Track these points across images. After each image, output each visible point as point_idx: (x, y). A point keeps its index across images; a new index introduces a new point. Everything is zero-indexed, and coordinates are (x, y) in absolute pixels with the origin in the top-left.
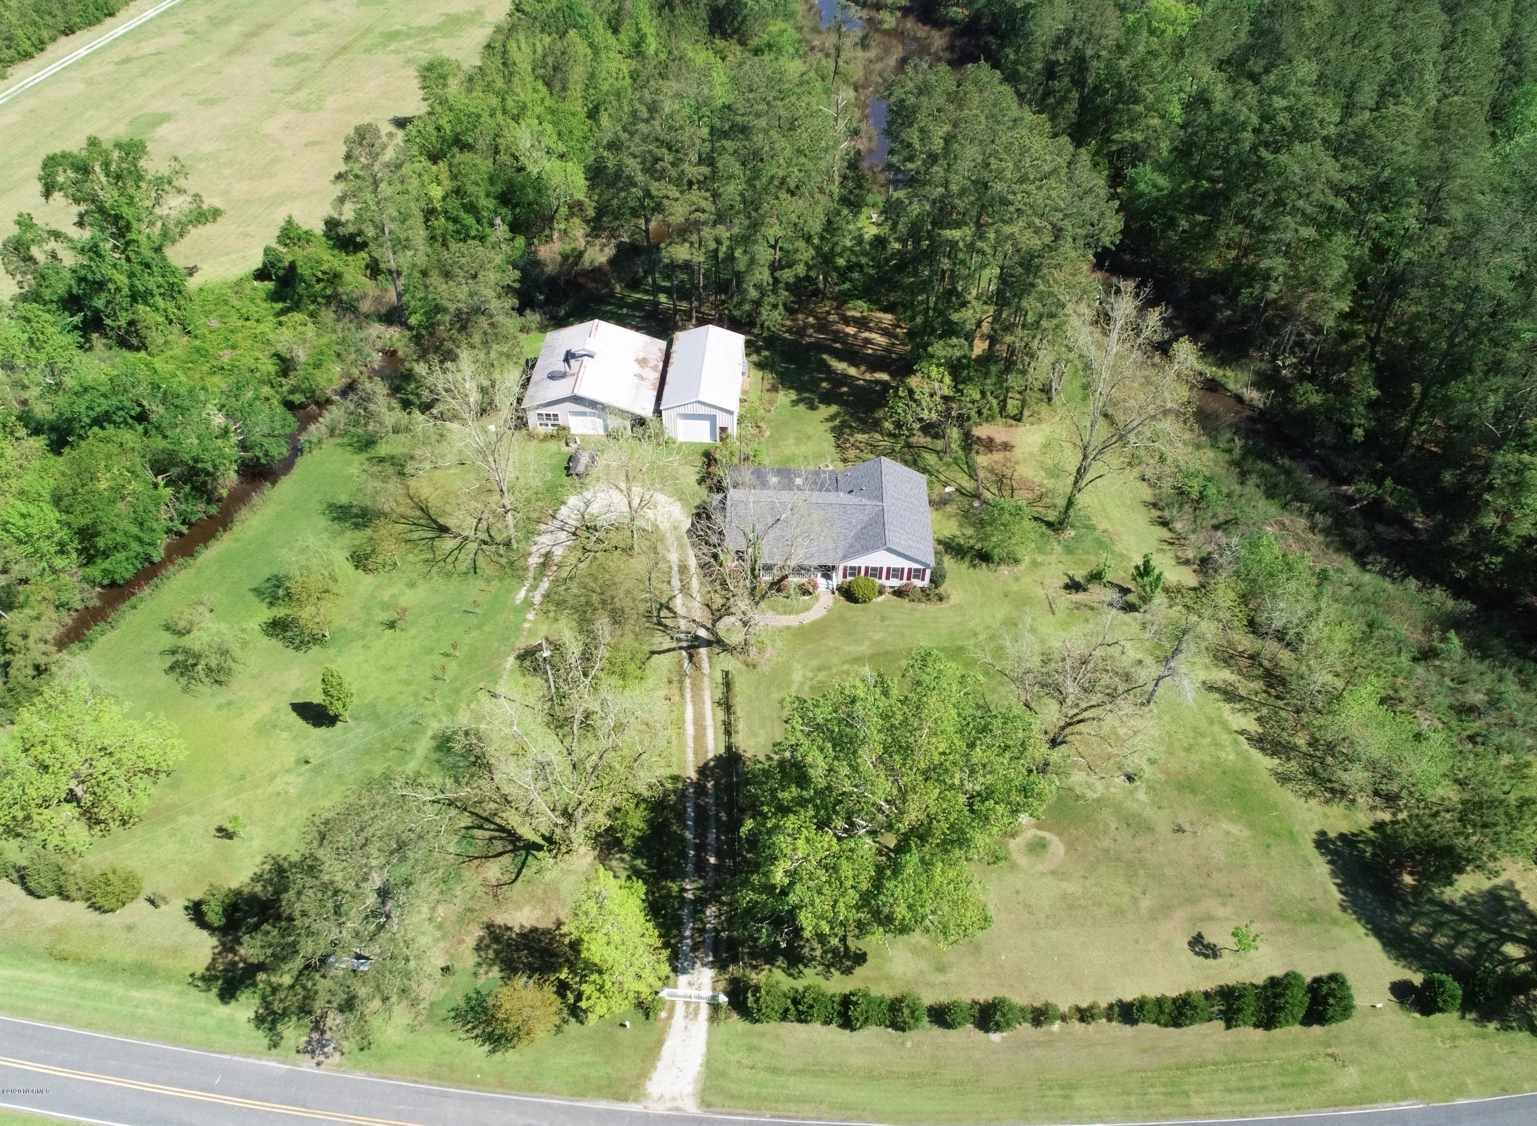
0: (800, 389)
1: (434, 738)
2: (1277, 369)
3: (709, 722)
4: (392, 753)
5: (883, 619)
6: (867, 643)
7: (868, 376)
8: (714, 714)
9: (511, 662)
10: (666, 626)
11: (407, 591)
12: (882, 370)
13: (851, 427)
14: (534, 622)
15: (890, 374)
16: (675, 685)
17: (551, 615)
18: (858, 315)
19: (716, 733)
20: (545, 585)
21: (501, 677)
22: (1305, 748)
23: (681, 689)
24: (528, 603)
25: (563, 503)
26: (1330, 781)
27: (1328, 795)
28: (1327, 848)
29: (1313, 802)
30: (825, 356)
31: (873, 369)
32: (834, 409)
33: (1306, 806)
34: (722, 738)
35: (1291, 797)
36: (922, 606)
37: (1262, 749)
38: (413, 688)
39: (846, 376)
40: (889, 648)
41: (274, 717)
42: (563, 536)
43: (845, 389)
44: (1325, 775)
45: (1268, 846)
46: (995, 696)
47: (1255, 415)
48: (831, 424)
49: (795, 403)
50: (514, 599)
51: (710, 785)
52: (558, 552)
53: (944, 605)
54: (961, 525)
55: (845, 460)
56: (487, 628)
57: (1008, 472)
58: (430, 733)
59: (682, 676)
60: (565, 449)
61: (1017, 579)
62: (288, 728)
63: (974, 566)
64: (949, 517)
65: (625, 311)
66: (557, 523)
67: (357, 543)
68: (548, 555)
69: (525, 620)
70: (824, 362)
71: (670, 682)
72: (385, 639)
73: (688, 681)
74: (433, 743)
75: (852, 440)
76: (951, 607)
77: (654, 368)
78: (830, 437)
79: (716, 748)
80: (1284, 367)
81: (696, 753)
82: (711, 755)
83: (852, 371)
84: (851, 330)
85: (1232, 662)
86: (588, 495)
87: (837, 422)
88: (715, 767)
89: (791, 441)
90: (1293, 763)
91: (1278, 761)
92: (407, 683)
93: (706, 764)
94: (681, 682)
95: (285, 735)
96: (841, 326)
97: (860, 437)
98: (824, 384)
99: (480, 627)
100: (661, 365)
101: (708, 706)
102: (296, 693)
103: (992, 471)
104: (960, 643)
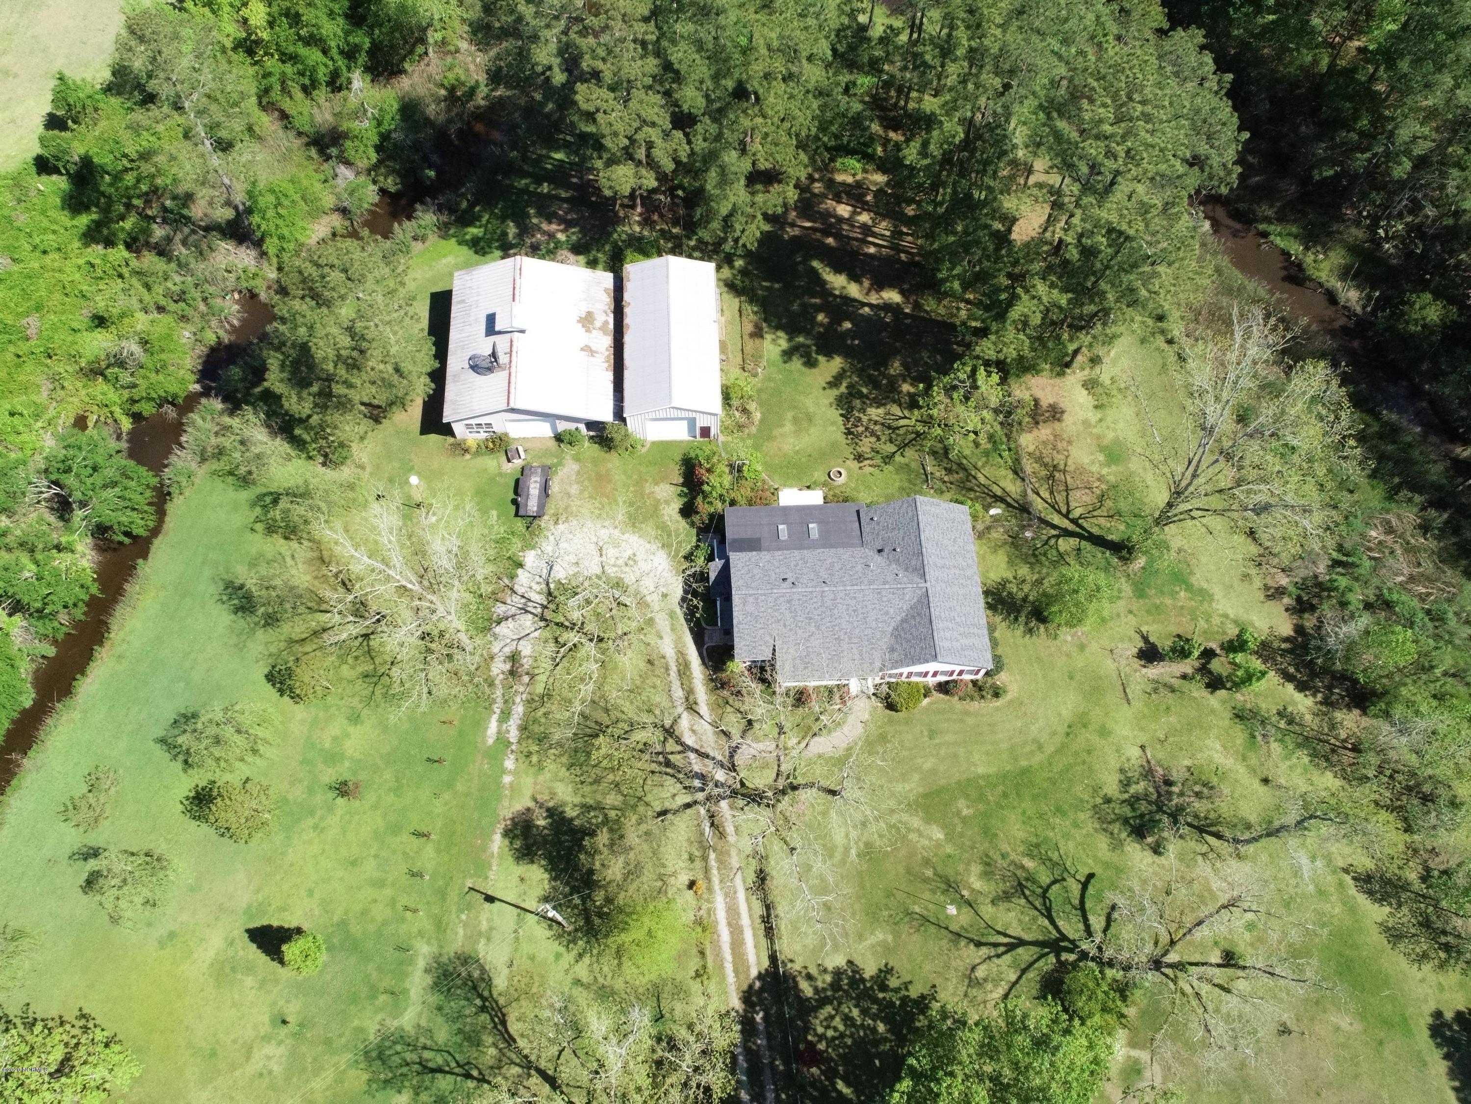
0: (792, 330)
1: (427, 971)
2: (1377, 242)
3: (745, 921)
4: (382, 998)
5: (932, 734)
6: (916, 777)
7: (874, 299)
8: (750, 909)
9: (498, 843)
10: (674, 767)
11: (351, 729)
12: (892, 286)
13: (861, 396)
14: (515, 773)
15: (902, 292)
16: (698, 864)
17: (534, 759)
18: (850, 180)
19: (755, 936)
20: (519, 710)
21: (490, 867)
22: (1418, 886)
23: (707, 870)
24: (502, 741)
25: (520, 565)
26: (1444, 933)
27: (1442, 955)
28: (1443, 1036)
29: (1427, 967)
30: (816, 264)
31: (879, 285)
32: (837, 363)
33: (1419, 975)
34: (764, 942)
35: (1403, 963)
36: (975, 705)
37: (1370, 893)
38: (388, 892)
39: (848, 300)
40: (943, 782)
41: (230, 953)
42: (527, 621)
43: (847, 325)
44: (1439, 925)
45: (1381, 1043)
46: (1071, 845)
47: (1351, 324)
48: (835, 392)
49: (787, 355)
50: (484, 737)
51: (759, 1017)
52: (526, 649)
53: (999, 702)
54: (1011, 563)
55: (859, 458)
56: (460, 787)
57: (1059, 459)
58: (421, 964)
59: (704, 848)
60: (507, 467)
61: (1082, 647)
62: (250, 969)
63: (1030, 631)
64: (995, 549)
65: (545, 188)
66: (518, 601)
67: (273, 649)
68: (514, 658)
69: (504, 771)
70: (814, 272)
71: (691, 859)
72: (339, 812)
73: (712, 856)
74: (429, 980)
75: (865, 419)
76: (1011, 702)
77: (603, 329)
78: (835, 415)
79: (758, 956)
80: (1387, 239)
81: (736, 972)
82: (754, 973)
83: (854, 290)
84: (844, 210)
85: (1335, 758)
86: (548, 547)
87: (843, 389)
88: (762, 989)
89: (788, 427)
90: (1405, 910)
91: (1387, 909)
92: (380, 884)
93: (751, 987)
94: (705, 858)
95: (249, 981)
96: (830, 204)
97: (875, 413)
98: (821, 317)
99: (449, 784)
100: (611, 319)
101: (741, 895)
102: (248, 912)
103: (1039, 460)
104: (1024, 763)
